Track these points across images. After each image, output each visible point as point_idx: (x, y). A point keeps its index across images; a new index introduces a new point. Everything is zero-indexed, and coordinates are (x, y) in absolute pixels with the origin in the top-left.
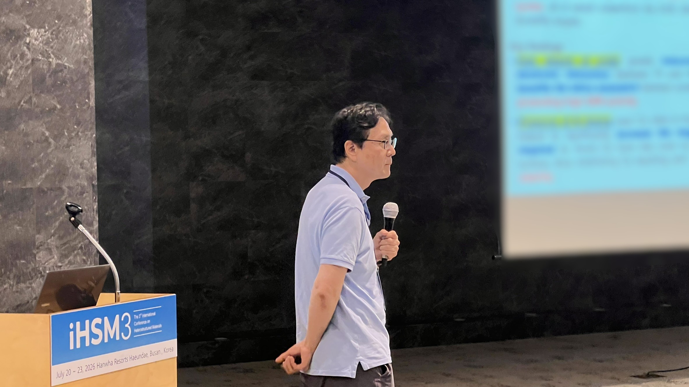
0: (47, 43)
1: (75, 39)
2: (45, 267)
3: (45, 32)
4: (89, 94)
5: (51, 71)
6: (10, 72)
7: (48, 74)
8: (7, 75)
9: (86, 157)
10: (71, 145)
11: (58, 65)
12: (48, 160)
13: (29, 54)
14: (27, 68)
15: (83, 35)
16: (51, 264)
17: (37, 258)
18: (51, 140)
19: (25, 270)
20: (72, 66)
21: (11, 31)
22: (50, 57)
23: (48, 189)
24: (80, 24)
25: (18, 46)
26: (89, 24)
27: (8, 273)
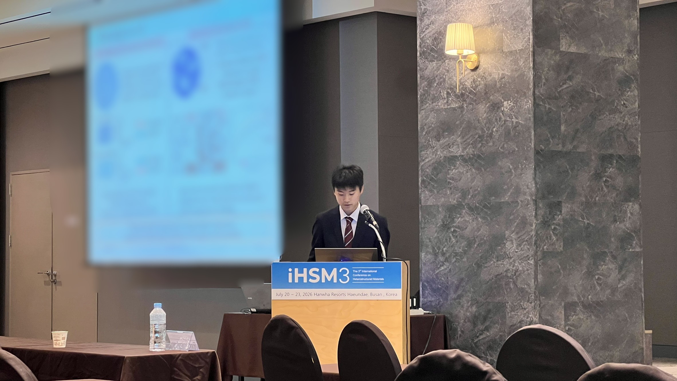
0: (511, 110)
1: (525, 105)
2: (510, 252)
3: (511, 103)
4: (531, 139)
5: (513, 127)
6: (494, 130)
7: (512, 129)
8: (493, 131)
9: (530, 181)
10: (522, 174)
11: (516, 122)
12: (511, 184)
13: (503, 117)
14: (502, 126)
15: (529, 102)
16: (513, 250)
17: (506, 246)
18: (513, 171)
19: (500, 253)
20: (523, 123)
21: (495, 104)
22: (512, 118)
23: (511, 202)
24: (527, 95)
25: (498, 113)
26: (531, 94)
27: (493, 254)
